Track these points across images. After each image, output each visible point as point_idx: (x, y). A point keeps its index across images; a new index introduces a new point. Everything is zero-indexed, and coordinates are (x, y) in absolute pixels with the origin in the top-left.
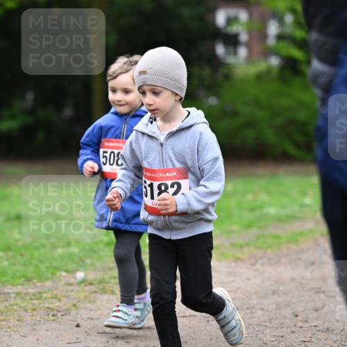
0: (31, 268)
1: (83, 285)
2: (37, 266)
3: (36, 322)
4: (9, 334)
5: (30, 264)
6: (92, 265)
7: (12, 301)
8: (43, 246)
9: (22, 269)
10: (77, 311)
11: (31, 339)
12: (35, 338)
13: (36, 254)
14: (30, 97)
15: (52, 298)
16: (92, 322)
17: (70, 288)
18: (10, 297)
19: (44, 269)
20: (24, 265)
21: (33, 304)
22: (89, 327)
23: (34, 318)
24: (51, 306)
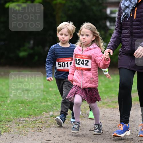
0: (32, 111)
1: (52, 117)
2: (34, 110)
3: (34, 132)
4: (22, 137)
5: (31, 109)
6: (56, 109)
7: (24, 124)
8: (36, 102)
9: (28, 111)
10: (50, 128)
11: (32, 139)
12: (33, 139)
13: (34, 105)
14: (32, 42)
15: (40, 123)
16: (56, 132)
17: (47, 119)
18: (23, 122)
19: (37, 111)
20: (29, 109)
21: (32, 125)
22: (54, 134)
23: (33, 130)
24: (39, 126)
